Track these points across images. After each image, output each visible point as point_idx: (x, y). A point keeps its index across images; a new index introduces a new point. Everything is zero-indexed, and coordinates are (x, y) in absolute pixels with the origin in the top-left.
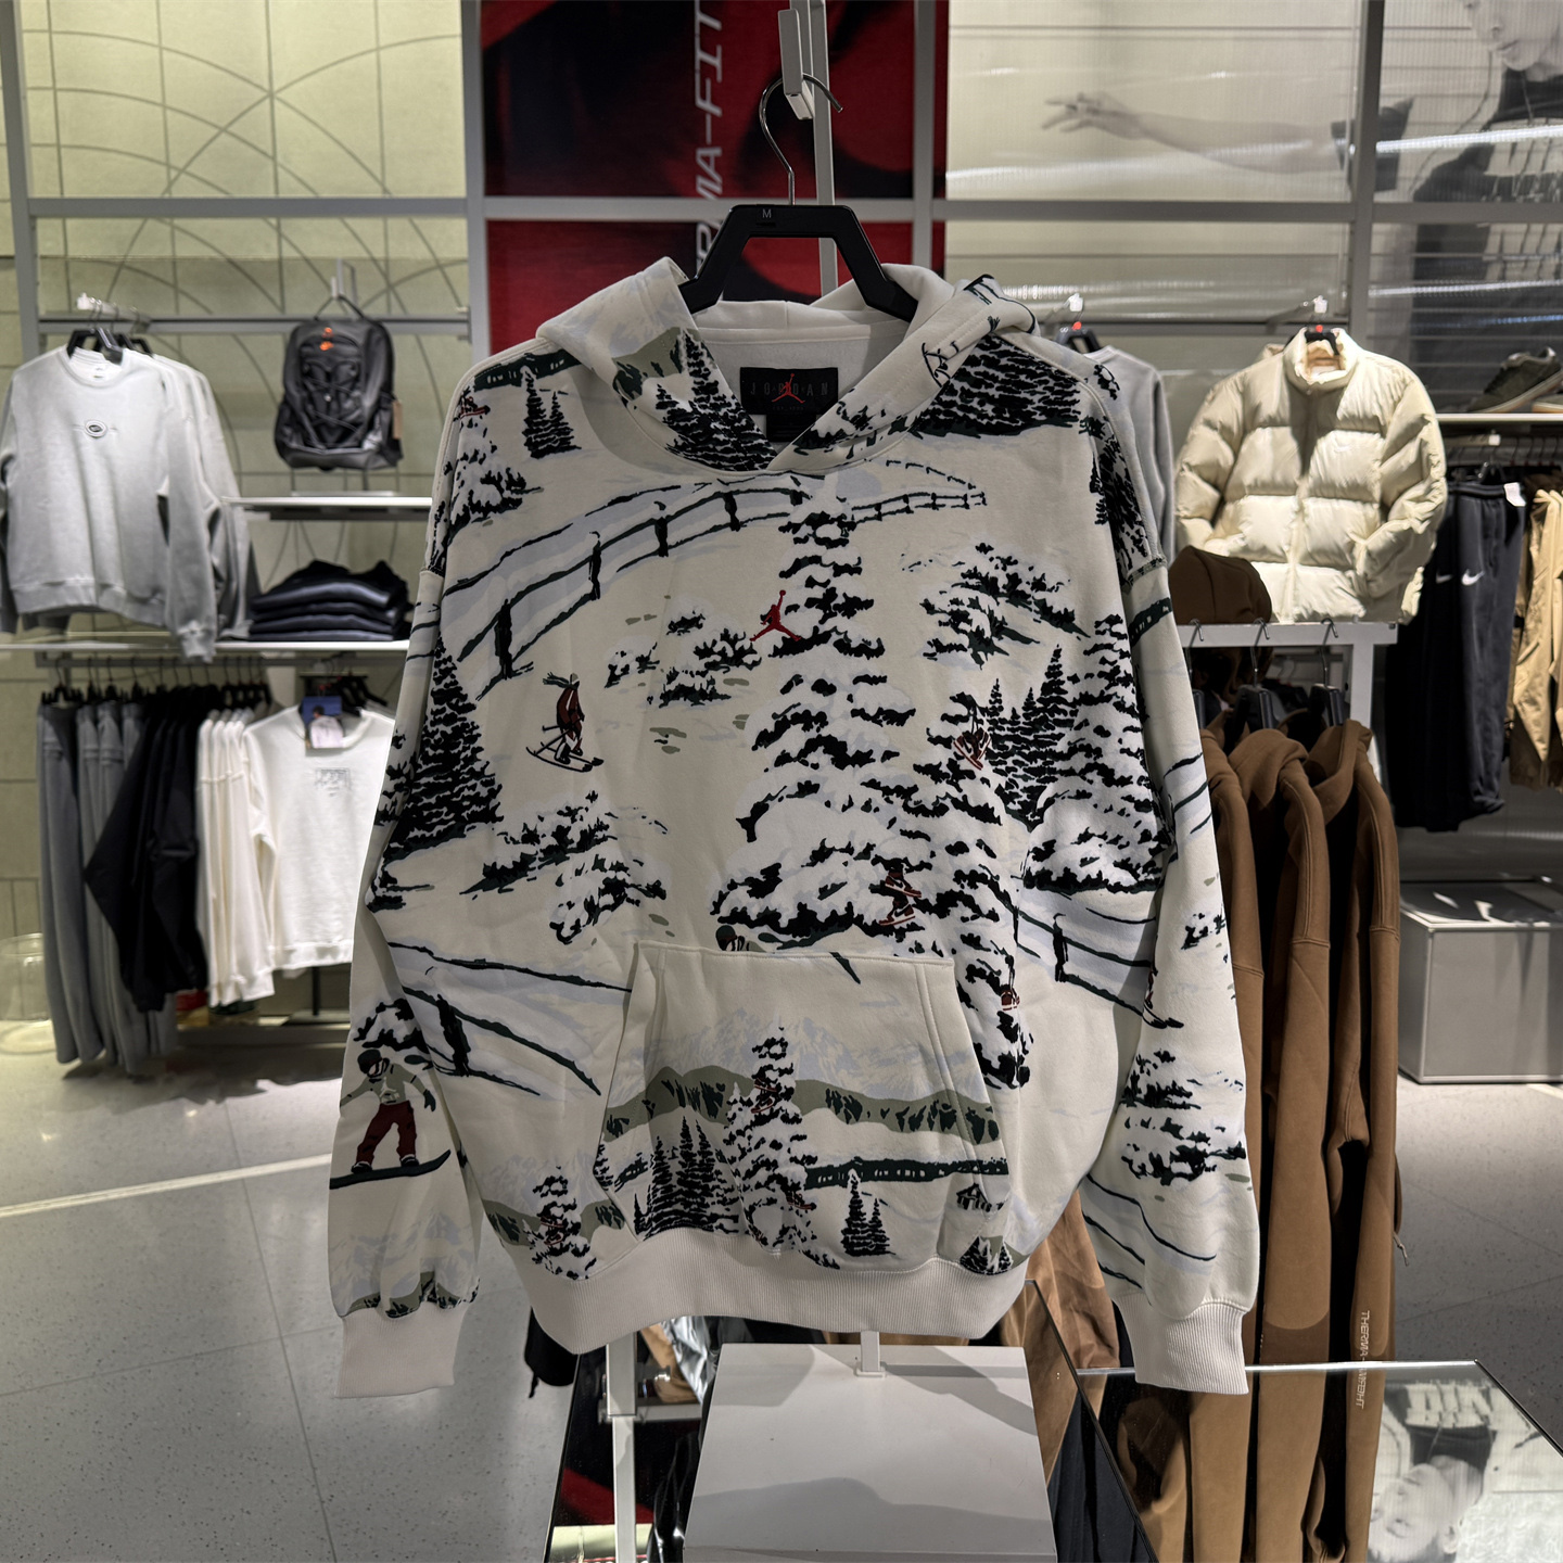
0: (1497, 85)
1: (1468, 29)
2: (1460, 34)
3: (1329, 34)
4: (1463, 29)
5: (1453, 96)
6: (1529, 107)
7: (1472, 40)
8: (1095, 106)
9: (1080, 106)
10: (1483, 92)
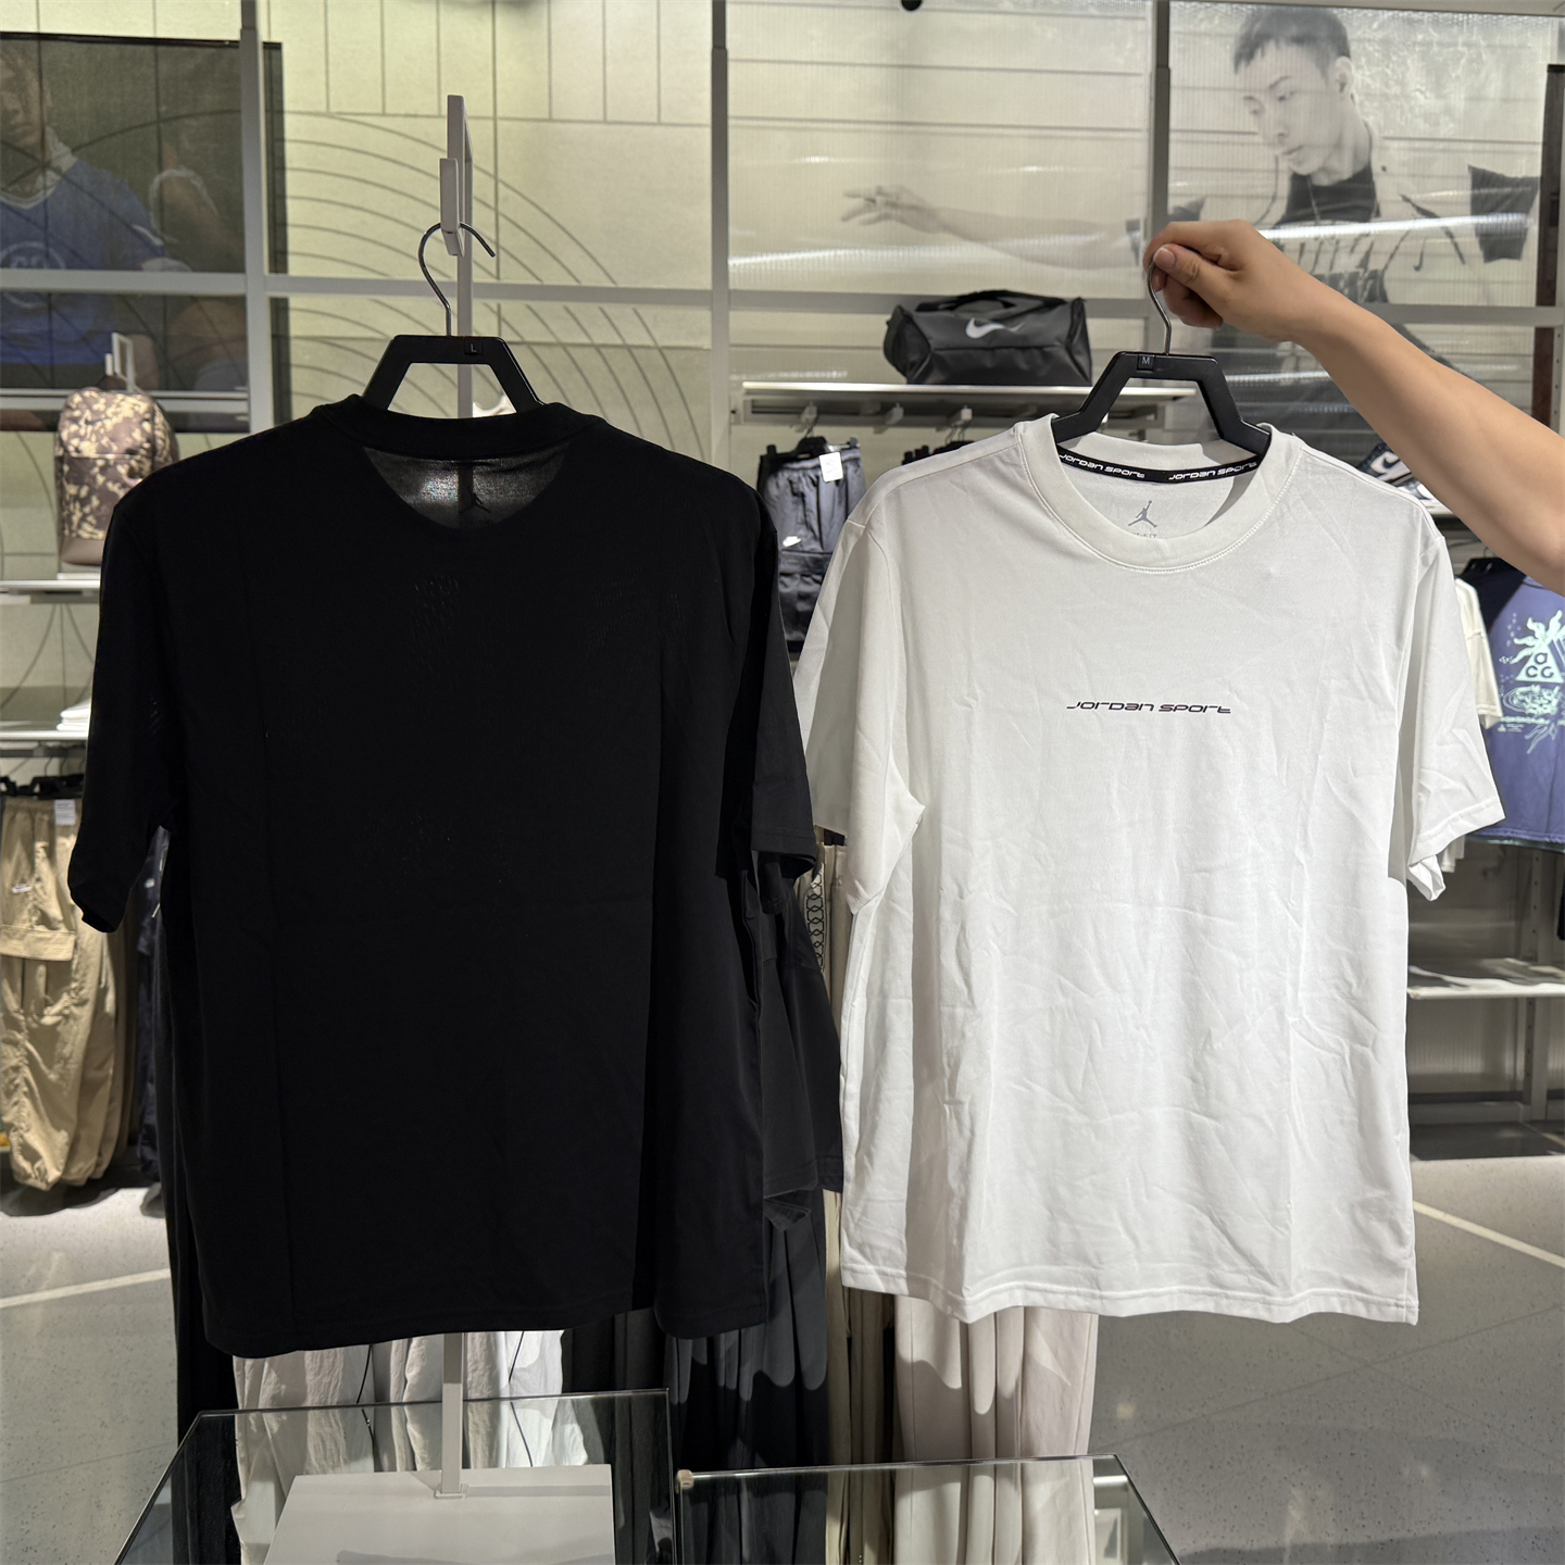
0: (1284, 188)
1: (1254, 134)
2: (1246, 138)
3: (1121, 135)
4: (1249, 133)
5: (1242, 196)
6: (1315, 209)
7: (1258, 144)
8: (894, 199)
9: (879, 199)
10: (1271, 194)
